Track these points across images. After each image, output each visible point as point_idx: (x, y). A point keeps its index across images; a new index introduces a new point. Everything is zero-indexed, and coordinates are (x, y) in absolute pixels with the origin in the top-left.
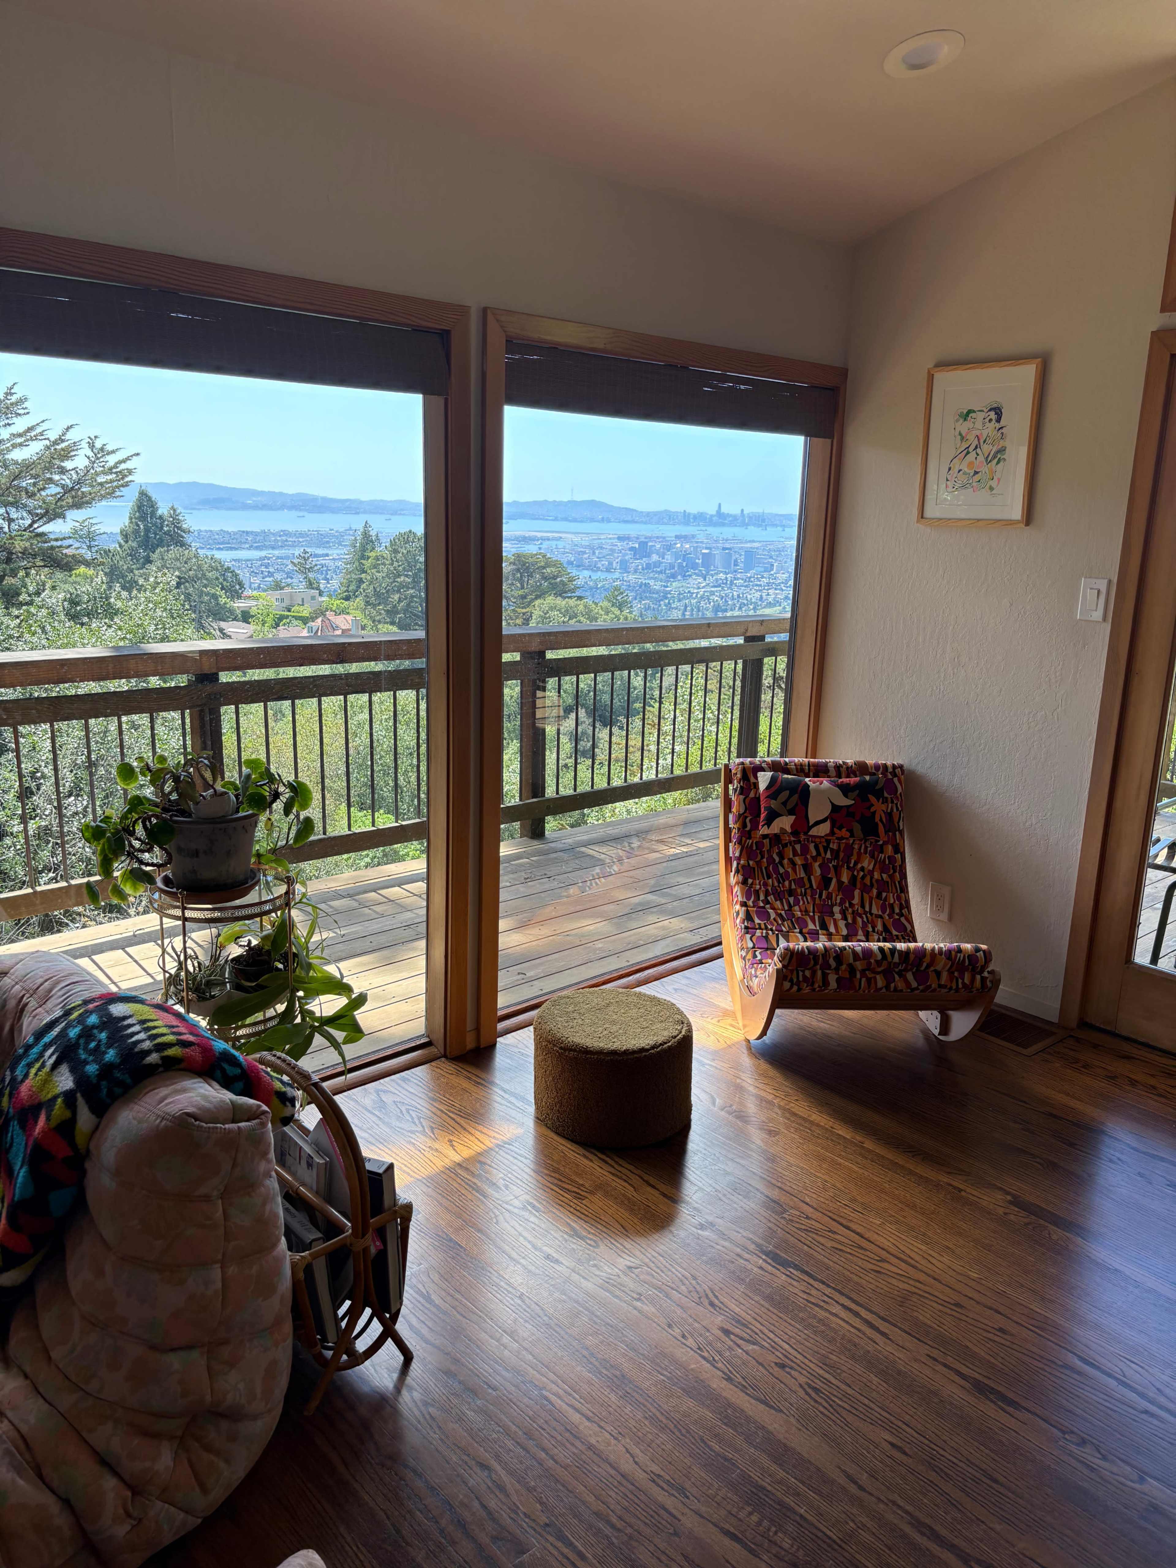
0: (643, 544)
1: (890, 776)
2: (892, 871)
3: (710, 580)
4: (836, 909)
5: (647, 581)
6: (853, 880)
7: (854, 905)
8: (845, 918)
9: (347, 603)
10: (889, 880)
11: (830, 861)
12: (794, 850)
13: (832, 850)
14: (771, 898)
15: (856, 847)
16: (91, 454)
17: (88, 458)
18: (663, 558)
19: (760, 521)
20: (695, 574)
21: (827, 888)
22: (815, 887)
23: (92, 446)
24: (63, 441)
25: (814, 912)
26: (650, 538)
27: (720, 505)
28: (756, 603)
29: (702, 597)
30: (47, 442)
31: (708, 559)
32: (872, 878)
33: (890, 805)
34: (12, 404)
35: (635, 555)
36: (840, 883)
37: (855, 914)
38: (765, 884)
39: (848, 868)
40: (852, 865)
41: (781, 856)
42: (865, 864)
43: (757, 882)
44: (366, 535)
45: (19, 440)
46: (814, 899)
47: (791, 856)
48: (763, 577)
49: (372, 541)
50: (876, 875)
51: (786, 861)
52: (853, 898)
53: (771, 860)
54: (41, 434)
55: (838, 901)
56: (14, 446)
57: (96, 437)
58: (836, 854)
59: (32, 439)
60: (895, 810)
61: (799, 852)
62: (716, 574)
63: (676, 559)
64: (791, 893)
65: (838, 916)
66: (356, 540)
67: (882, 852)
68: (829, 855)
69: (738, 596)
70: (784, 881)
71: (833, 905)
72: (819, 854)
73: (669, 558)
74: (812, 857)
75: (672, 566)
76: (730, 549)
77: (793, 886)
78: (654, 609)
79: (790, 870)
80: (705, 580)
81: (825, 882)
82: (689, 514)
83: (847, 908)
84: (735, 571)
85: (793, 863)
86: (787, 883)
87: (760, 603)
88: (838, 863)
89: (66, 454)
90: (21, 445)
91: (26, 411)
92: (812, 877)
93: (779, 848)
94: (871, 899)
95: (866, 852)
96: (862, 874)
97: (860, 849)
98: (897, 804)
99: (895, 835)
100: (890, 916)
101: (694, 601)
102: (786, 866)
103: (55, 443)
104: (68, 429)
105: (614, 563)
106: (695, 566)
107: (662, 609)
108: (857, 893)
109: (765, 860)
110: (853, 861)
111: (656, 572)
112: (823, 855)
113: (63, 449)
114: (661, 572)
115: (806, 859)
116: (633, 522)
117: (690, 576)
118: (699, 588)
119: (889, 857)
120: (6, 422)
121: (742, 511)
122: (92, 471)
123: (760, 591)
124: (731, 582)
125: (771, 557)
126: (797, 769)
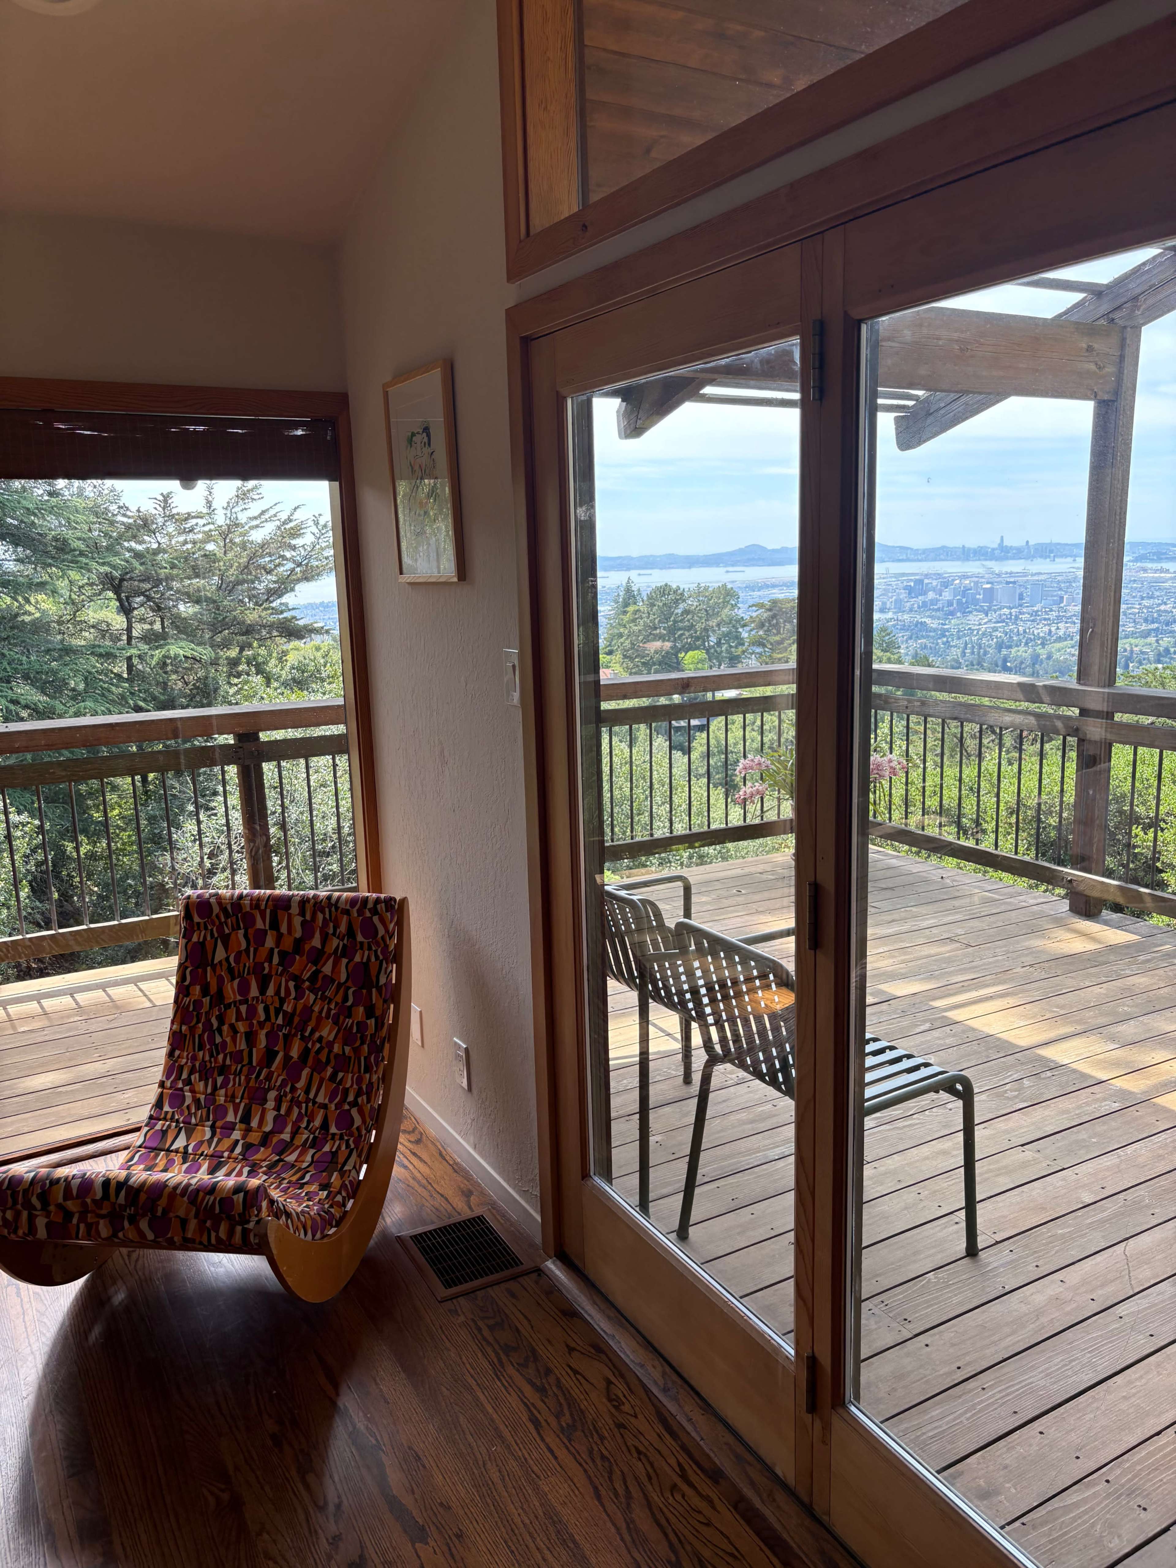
0: (920, 582)
1: (368, 914)
2: (358, 1043)
3: (993, 616)
4: (272, 1095)
5: (923, 620)
6: (305, 1054)
7: (297, 1089)
8: (278, 1108)
9: (608, 657)
10: (352, 1055)
11: (280, 1028)
12: (238, 1012)
13: (285, 1013)
14: (195, 1077)
15: (316, 1009)
16: (316, 531)
17: (314, 534)
18: (941, 595)
19: (1047, 551)
20: (976, 610)
21: (269, 1065)
22: (254, 1064)
23: (317, 524)
24: (291, 521)
25: (242, 1098)
26: (927, 576)
27: (1002, 537)
28: (1044, 638)
29: (984, 634)
30: (278, 523)
31: (990, 594)
32: (330, 1051)
33: (366, 953)
34: (248, 491)
35: (910, 594)
36: (287, 1058)
37: (295, 1102)
38: (194, 1058)
39: (303, 1038)
40: (307, 1034)
41: (221, 1020)
42: (324, 1033)
43: (185, 1054)
44: (628, 590)
45: (255, 523)
46: (248, 1080)
47: (233, 1021)
48: (1051, 610)
49: (634, 596)
50: (336, 1048)
51: (225, 1028)
52: (298, 1079)
53: (208, 1025)
54: (275, 516)
55: (278, 1084)
56: (252, 528)
57: (320, 515)
58: (289, 1018)
59: (266, 521)
60: (373, 959)
61: (244, 1016)
62: (1000, 609)
63: (955, 596)
64: (223, 1070)
65: (270, 1104)
66: (618, 595)
67: (349, 1016)
68: (280, 1021)
69: (1025, 632)
70: (218, 1054)
71: (269, 1089)
72: (268, 1018)
73: (947, 595)
74: (259, 1022)
75: (950, 603)
76: (1014, 583)
77: (228, 1062)
78: (931, 648)
79: (228, 1040)
80: (987, 615)
81: (269, 1055)
82: (969, 549)
83: (285, 1095)
84: (1021, 605)
85: (234, 1029)
86: (221, 1057)
87: (1048, 638)
88: (290, 1031)
89: (296, 533)
90: (257, 526)
91: (260, 496)
92: (254, 1050)
93: (220, 1010)
94: (321, 1081)
95: (328, 1017)
96: (318, 1045)
97: (321, 1012)
98: (376, 951)
99: (370, 994)
100: (338, 1106)
101: (974, 639)
102: (225, 1033)
103: (284, 523)
104: (295, 509)
105: (888, 603)
106: (975, 602)
107: (940, 648)
108: (305, 1073)
109: (200, 1025)
110: (309, 1029)
111: (933, 610)
112: (273, 1020)
113: (292, 528)
114: (938, 610)
115: (251, 1025)
116: (908, 560)
117: (970, 612)
118: (980, 624)
119: (358, 1023)
120: (243, 507)
121: (1027, 542)
122: (318, 546)
123: (1049, 625)
124: (1016, 616)
125: (1060, 589)
126: (251, 904)
